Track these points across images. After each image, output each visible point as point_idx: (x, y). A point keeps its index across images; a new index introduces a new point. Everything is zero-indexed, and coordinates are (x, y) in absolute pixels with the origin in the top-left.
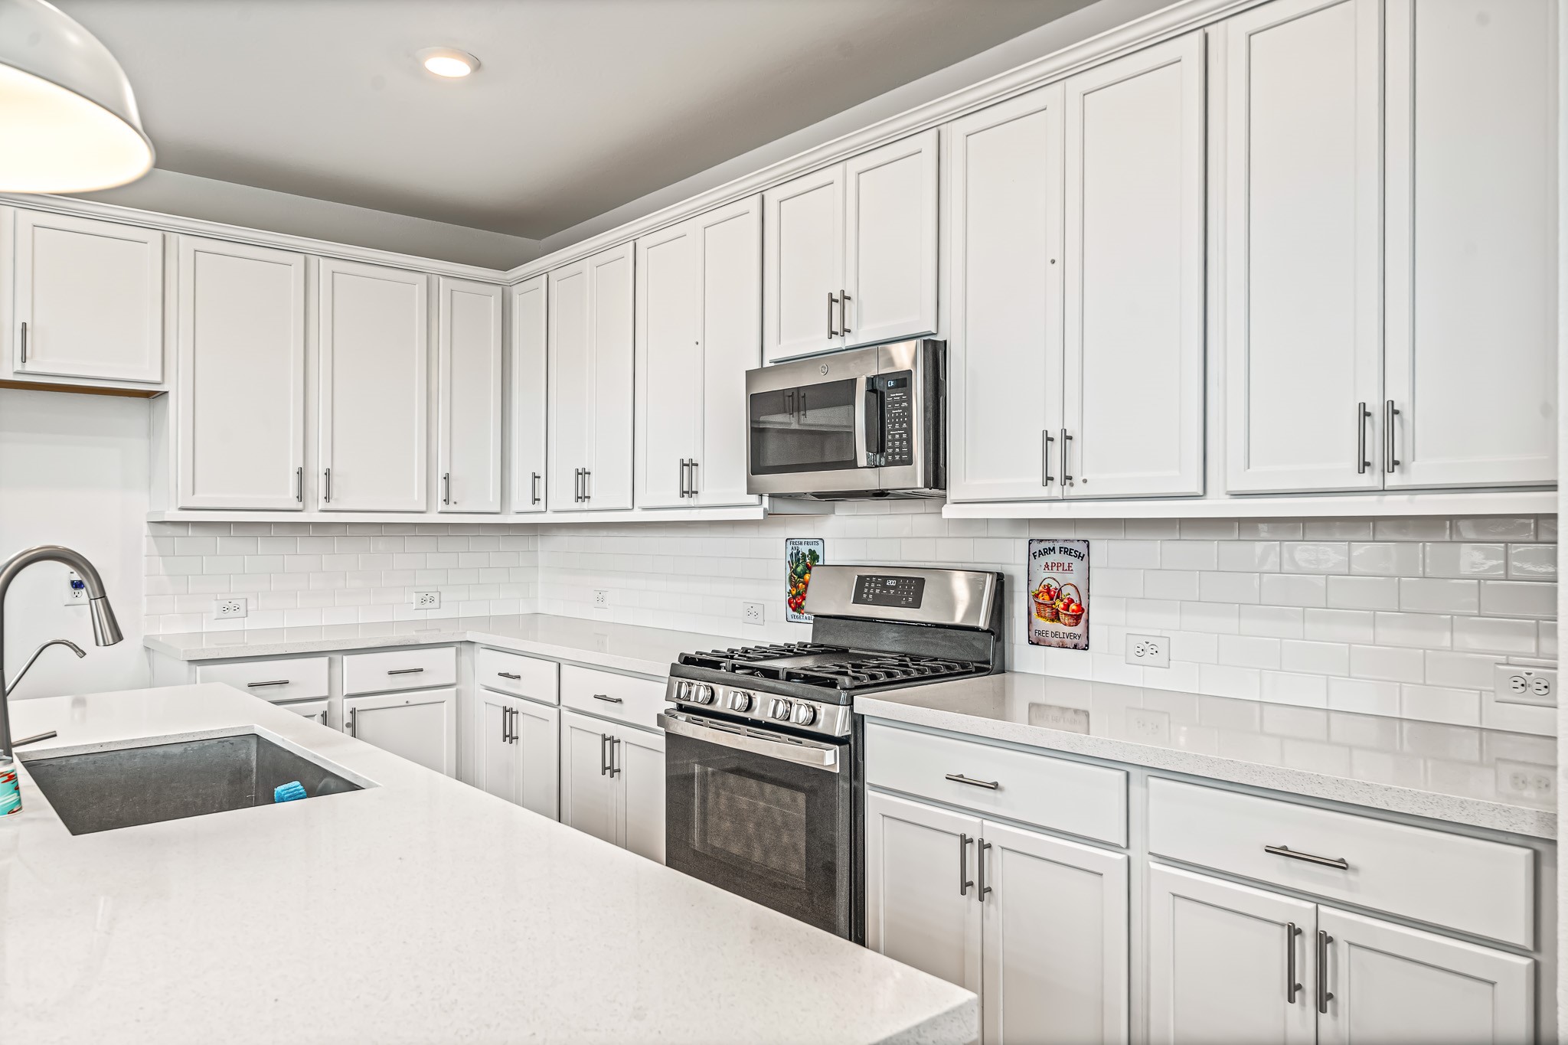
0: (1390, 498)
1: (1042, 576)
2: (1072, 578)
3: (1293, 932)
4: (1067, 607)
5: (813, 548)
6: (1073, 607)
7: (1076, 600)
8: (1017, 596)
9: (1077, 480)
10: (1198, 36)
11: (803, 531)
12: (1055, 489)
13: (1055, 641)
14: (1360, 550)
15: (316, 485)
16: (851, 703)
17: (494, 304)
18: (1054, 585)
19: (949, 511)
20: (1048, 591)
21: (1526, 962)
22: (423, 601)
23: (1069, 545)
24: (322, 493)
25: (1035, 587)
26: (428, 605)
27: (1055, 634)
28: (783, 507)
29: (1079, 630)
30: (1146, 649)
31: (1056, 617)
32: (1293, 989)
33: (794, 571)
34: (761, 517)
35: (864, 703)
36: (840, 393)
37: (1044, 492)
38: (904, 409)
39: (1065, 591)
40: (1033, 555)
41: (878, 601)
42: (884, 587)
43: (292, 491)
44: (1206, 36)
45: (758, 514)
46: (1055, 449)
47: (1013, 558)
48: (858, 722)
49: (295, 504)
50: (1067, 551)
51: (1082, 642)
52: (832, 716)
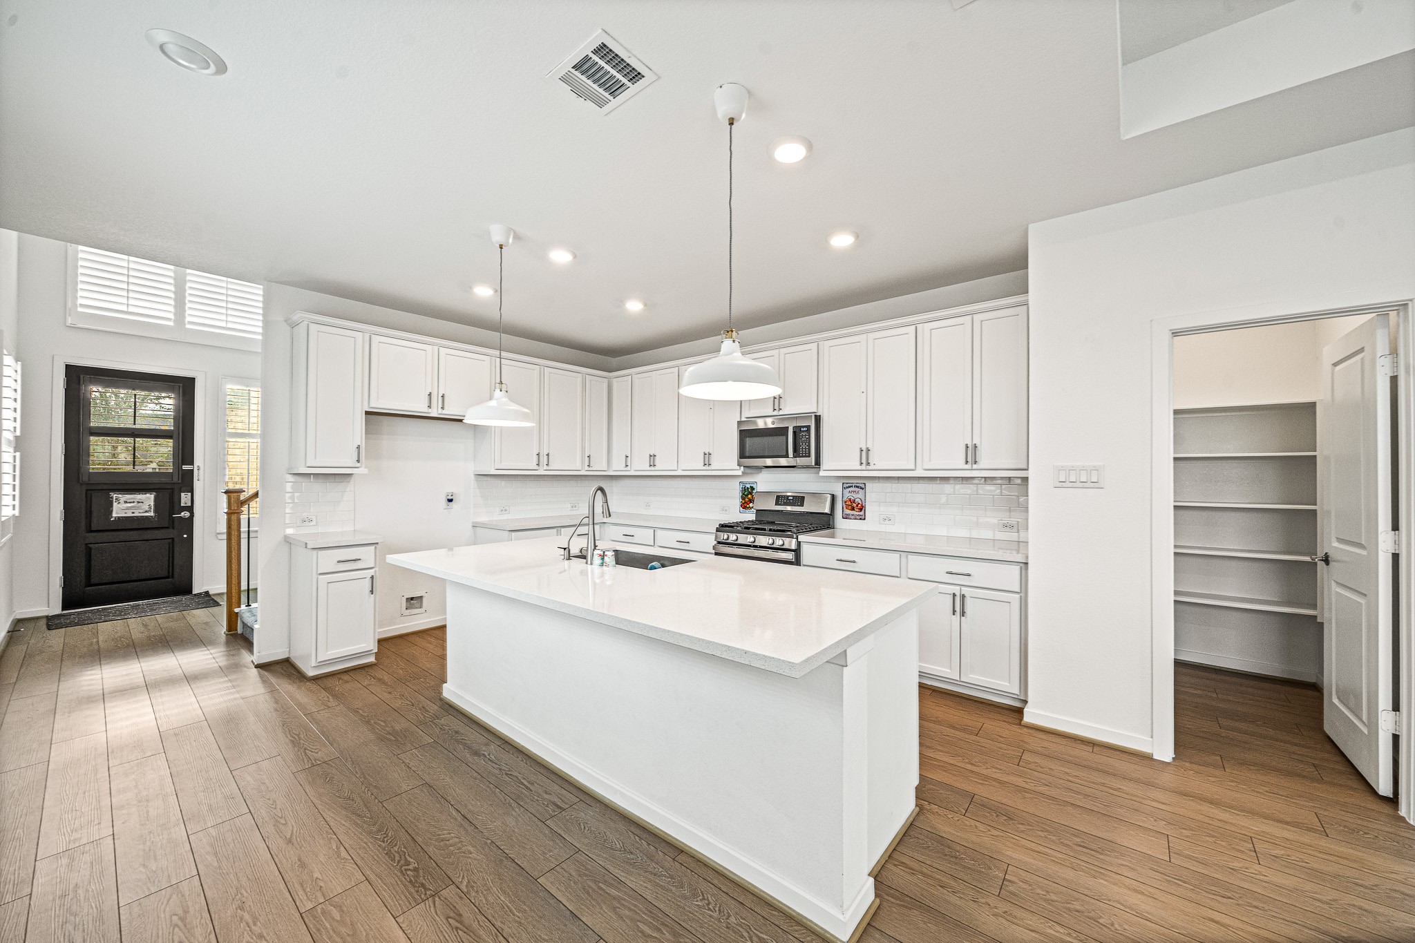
0: (974, 472)
1: (847, 495)
2: (859, 496)
3: (954, 595)
4: (857, 506)
5: (752, 485)
6: (859, 505)
7: (860, 503)
8: (838, 502)
9: (872, 464)
10: (914, 327)
11: (748, 479)
12: (863, 467)
13: (853, 517)
14: (958, 487)
15: (544, 460)
16: (797, 538)
17: (605, 385)
18: (853, 498)
19: (822, 473)
20: (850, 500)
21: (1017, 596)
22: (572, 507)
23: (858, 485)
24: (546, 463)
25: (845, 499)
26: (574, 508)
27: (853, 515)
28: (748, 471)
29: (862, 513)
30: (887, 519)
31: (853, 509)
32: (954, 612)
33: (744, 494)
34: (741, 474)
35: (802, 538)
36: (782, 431)
37: (859, 468)
38: (807, 438)
39: (856, 500)
40: (844, 488)
41: (785, 504)
42: (788, 499)
43: (535, 462)
44: (916, 327)
45: (740, 473)
46: (864, 454)
47: (837, 489)
48: (799, 544)
49: (536, 467)
50: (858, 487)
51: (863, 517)
52: (791, 542)
